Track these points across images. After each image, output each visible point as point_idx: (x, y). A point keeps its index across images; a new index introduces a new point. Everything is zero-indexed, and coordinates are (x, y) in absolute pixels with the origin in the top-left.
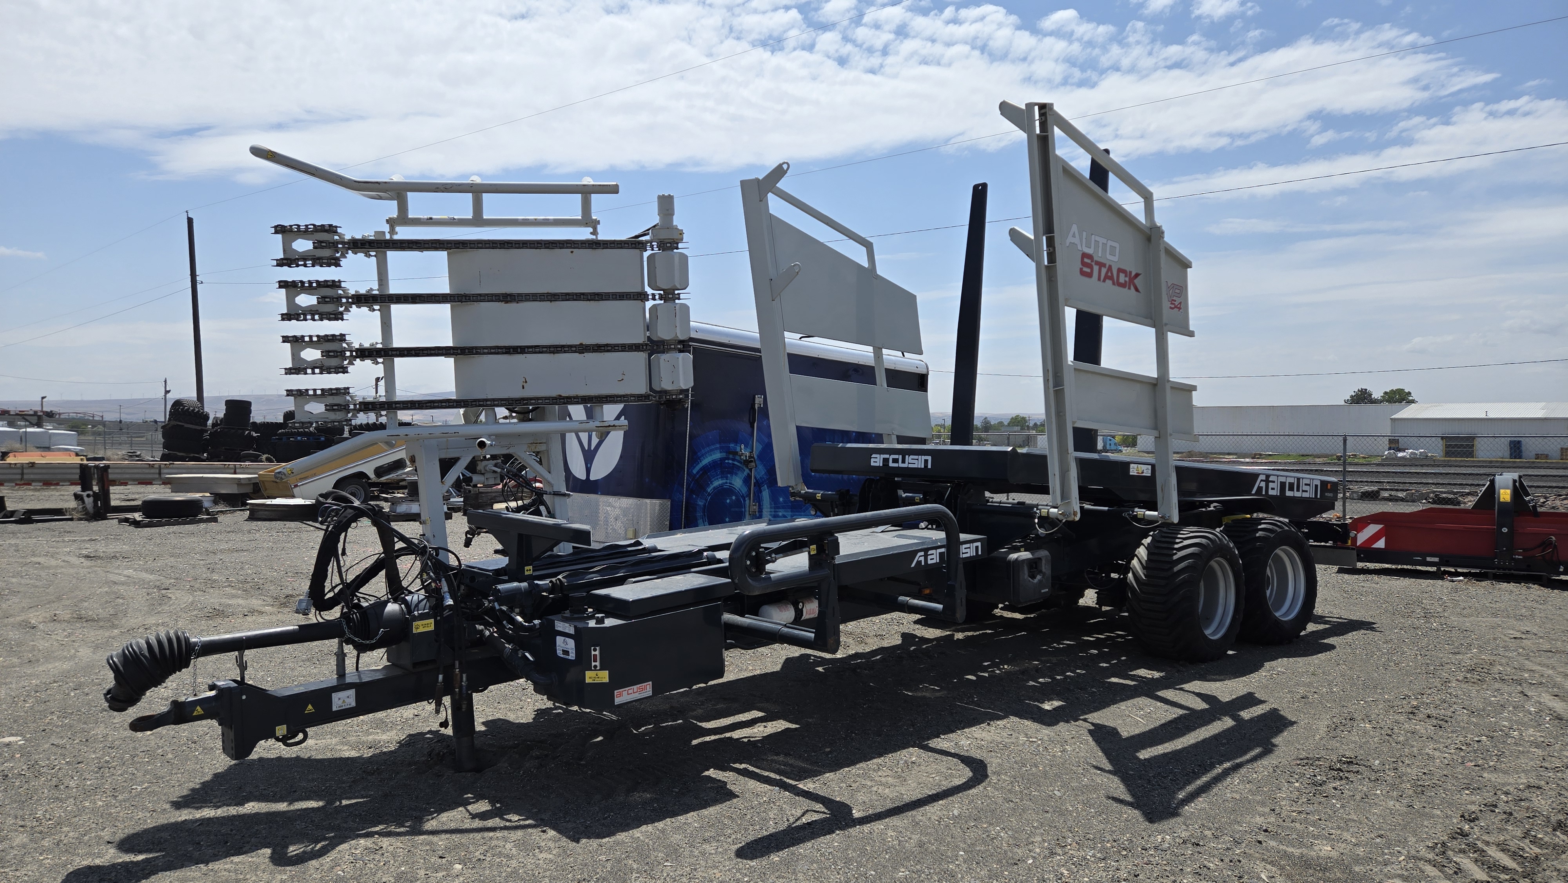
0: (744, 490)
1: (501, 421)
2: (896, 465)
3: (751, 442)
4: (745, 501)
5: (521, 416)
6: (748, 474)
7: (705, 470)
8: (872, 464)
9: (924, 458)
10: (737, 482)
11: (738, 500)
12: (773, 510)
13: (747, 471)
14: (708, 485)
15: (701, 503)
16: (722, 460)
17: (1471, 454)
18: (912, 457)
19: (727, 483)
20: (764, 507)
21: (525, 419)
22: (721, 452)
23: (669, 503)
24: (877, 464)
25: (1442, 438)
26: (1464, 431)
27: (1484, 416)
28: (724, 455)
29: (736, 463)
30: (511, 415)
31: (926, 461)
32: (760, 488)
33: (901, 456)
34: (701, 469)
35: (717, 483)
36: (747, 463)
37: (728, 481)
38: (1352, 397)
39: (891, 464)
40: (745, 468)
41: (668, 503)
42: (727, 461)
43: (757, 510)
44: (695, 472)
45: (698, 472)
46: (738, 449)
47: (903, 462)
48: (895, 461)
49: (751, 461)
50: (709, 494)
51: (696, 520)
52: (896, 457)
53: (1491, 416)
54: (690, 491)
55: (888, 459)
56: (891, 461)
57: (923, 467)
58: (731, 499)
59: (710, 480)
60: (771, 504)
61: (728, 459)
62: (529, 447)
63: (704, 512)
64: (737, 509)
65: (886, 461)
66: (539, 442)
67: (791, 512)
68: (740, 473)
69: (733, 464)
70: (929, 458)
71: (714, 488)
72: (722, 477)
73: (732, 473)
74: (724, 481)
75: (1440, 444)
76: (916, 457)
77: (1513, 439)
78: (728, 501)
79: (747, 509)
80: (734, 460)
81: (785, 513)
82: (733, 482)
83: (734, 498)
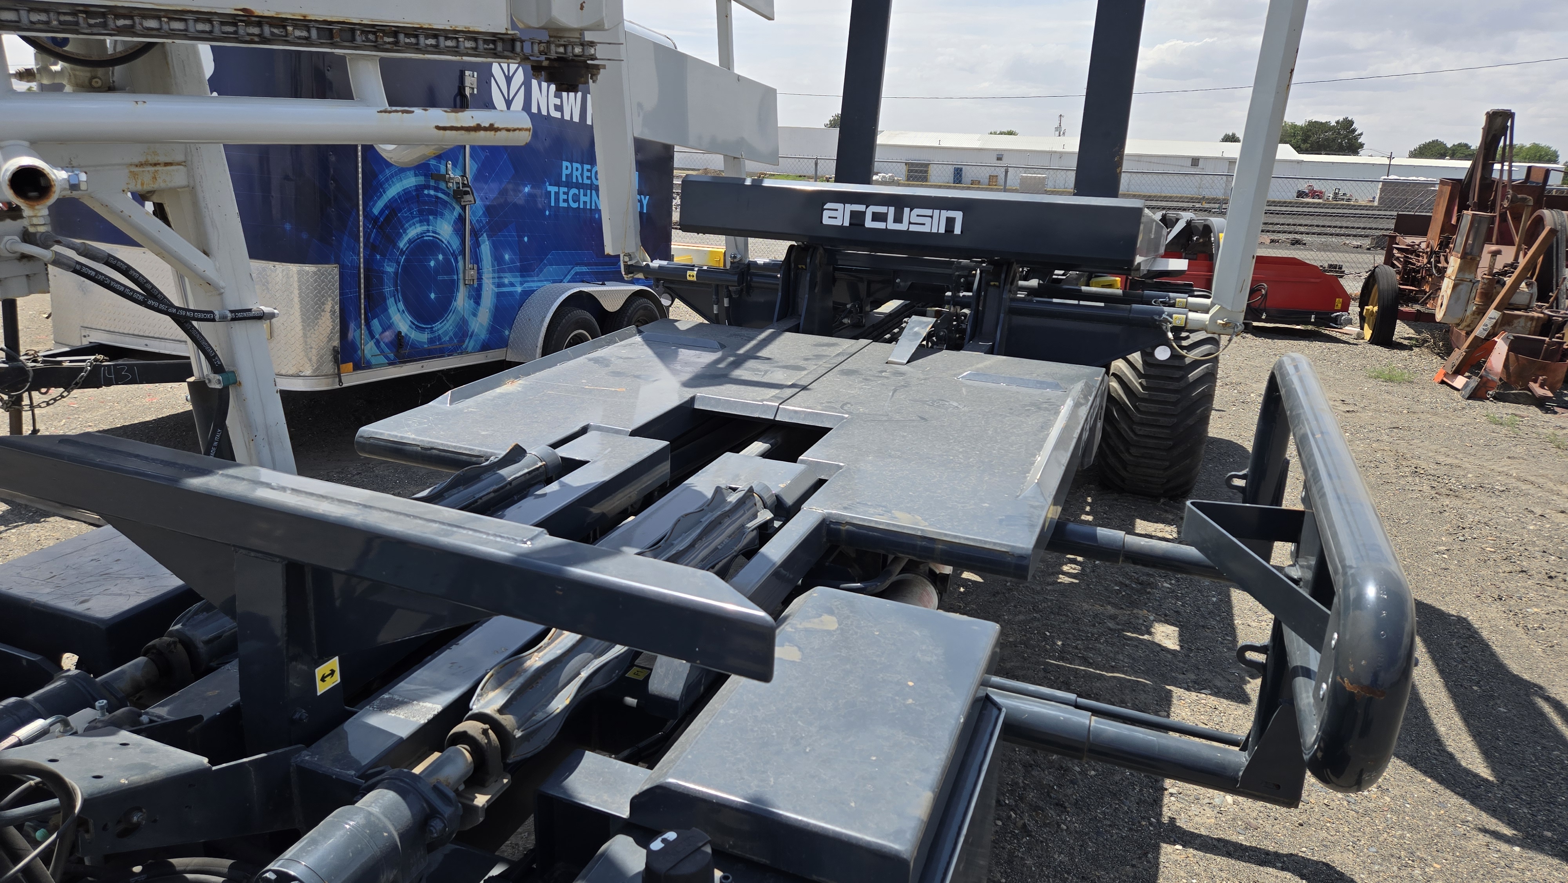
0: (455, 244)
1: (20, 86)
2: (880, 225)
3: (461, 158)
4: (457, 261)
5: (83, 73)
6: (460, 215)
7: (393, 208)
8: (826, 221)
9: (945, 214)
10: (445, 229)
11: (447, 260)
12: (496, 275)
13: (458, 209)
14: (400, 236)
15: (390, 269)
16: (419, 188)
17: (925, 179)
18: (917, 211)
19: (428, 231)
20: (485, 270)
21: (97, 83)
22: (416, 175)
23: (336, 271)
24: (838, 222)
25: (906, 164)
26: (922, 158)
27: (937, 145)
28: (421, 180)
29: (440, 195)
30: (44, 70)
31: (950, 222)
32: (477, 240)
33: (892, 210)
34: (386, 207)
35: (413, 231)
36: (459, 194)
37: (431, 228)
38: (831, 121)
39: (869, 224)
40: (454, 205)
41: (332, 271)
42: (426, 192)
43: (475, 278)
44: (376, 211)
45: (382, 212)
46: (443, 170)
47: (898, 219)
48: (876, 217)
49: (467, 193)
50: (402, 253)
51: (384, 299)
52: (882, 209)
53: (943, 145)
54: (372, 248)
55: (864, 213)
56: (869, 217)
57: (942, 230)
58: (437, 260)
59: (402, 226)
60: (493, 266)
61: (428, 187)
62: (134, 175)
63: (396, 285)
64: (446, 277)
65: (857, 218)
66: (162, 159)
67: (522, 276)
68: (447, 213)
69: (437, 197)
70: (958, 216)
71: (410, 242)
72: (421, 221)
73: (435, 213)
74: (425, 228)
75: (904, 169)
76: (929, 212)
77: (957, 166)
78: (432, 263)
79: (461, 276)
80: (437, 189)
81: (513, 280)
82: (438, 230)
83: (441, 257)
